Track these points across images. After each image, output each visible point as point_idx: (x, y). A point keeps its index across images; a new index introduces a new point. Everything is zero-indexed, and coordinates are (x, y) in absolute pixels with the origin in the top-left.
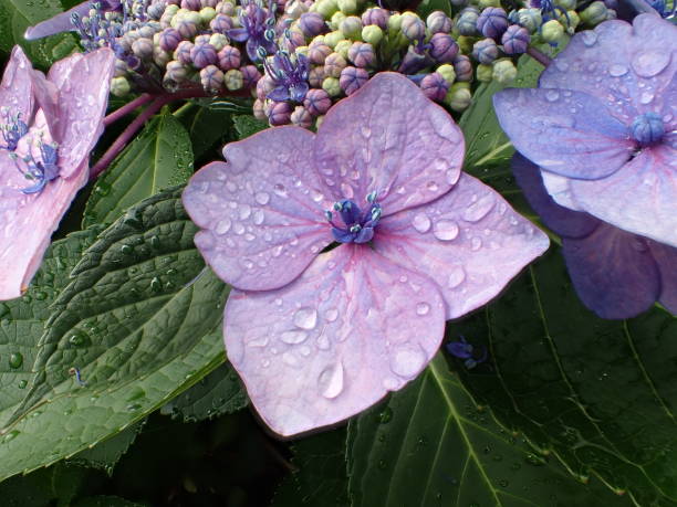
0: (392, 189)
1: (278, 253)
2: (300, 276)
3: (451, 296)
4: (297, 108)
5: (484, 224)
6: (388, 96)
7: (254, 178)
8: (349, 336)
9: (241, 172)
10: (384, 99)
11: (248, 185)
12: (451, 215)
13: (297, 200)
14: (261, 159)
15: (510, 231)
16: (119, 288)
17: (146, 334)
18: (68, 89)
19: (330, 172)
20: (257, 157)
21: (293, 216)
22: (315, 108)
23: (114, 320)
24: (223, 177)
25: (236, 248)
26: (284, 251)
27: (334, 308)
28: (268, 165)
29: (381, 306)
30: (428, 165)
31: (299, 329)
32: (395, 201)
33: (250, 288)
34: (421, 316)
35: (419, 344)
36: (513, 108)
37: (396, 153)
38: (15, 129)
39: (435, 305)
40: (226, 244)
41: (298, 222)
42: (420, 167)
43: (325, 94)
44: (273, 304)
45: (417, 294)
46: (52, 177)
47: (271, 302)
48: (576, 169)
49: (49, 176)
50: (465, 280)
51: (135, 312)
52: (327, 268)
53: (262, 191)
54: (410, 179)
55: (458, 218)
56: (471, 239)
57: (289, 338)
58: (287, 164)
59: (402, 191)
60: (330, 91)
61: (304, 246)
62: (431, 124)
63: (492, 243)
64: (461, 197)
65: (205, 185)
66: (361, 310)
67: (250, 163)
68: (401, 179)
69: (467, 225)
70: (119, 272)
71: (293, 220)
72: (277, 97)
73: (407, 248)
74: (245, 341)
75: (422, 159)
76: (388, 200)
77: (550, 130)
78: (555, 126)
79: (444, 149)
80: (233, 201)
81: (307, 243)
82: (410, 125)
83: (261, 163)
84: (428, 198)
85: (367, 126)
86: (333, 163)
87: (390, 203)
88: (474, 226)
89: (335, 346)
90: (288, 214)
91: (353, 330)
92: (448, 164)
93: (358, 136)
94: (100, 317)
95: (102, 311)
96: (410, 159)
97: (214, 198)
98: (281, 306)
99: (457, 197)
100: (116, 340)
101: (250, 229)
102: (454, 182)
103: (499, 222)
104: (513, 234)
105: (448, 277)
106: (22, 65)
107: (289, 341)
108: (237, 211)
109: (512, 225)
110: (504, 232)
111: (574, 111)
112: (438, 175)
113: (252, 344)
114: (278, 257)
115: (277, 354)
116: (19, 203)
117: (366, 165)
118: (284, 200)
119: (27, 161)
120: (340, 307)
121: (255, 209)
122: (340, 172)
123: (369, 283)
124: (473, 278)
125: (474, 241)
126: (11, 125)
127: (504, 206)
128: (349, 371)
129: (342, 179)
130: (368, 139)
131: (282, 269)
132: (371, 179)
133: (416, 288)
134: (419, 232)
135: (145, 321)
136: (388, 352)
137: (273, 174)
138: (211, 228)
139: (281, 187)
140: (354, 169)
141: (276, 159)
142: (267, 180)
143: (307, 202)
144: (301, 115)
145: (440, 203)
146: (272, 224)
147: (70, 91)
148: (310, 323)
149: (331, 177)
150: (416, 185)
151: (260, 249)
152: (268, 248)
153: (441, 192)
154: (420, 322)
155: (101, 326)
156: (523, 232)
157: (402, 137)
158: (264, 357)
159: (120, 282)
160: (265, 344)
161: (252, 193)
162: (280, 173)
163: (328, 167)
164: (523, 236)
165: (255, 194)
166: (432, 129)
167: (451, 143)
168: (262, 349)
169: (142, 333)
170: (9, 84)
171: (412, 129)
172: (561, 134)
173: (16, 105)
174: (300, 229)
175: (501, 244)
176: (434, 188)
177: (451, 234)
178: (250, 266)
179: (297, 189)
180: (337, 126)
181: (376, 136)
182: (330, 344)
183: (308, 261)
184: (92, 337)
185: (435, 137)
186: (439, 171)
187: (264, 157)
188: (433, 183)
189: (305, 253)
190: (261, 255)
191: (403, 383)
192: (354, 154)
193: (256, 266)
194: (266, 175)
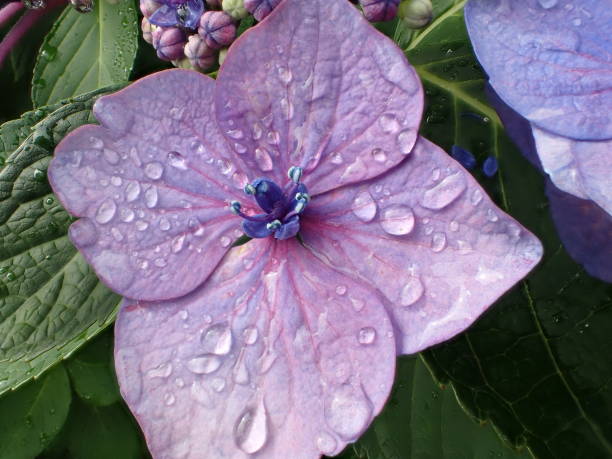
0: (323, 158)
1: (179, 247)
2: (209, 279)
3: (404, 317)
4: (190, 38)
5: (450, 214)
6: (313, 21)
7: (141, 143)
8: (272, 366)
9: (123, 136)
10: (307, 26)
11: (133, 153)
12: (403, 198)
13: (200, 172)
14: (148, 116)
15: (486, 229)
16: (34, 223)
17: (67, 279)
19: (239, 135)
20: (141, 112)
21: (195, 195)
22: (213, 40)
23: (32, 263)
24: (99, 145)
25: (124, 241)
26: (186, 245)
27: (253, 326)
28: (157, 124)
29: (312, 325)
30: (372, 123)
31: (210, 355)
32: (329, 173)
33: (146, 296)
34: (365, 345)
35: (362, 387)
36: (492, 22)
37: (328, 104)
39: (382, 332)
40: (111, 235)
41: (204, 203)
42: (360, 125)
43: (226, 18)
44: (176, 317)
45: (358, 313)
47: (173, 314)
48: (582, 123)
50: (423, 296)
51: (54, 250)
52: (242, 268)
53: (153, 162)
54: (348, 141)
55: (413, 202)
56: (432, 235)
57: (196, 365)
58: (181, 121)
59: (338, 160)
60: (233, 14)
61: (213, 236)
62: (375, 62)
63: (460, 243)
64: (418, 170)
65: (77, 156)
66: (286, 330)
67: (132, 122)
68: (335, 142)
69: (427, 213)
70: (34, 204)
71: (195, 200)
72: (164, 21)
73: (344, 244)
74: (144, 370)
75: (364, 113)
76: (320, 171)
77: (544, 57)
78: (552, 50)
79: (395, 99)
80: (116, 175)
81: (216, 233)
82: (345, 64)
83: (147, 121)
84: (373, 172)
85: (286, 68)
86: (242, 121)
87: (321, 177)
88: (436, 216)
89: (255, 379)
90: (188, 192)
91: (278, 357)
92: (400, 123)
93: (275, 81)
94: (17, 259)
95: (18, 251)
96: (348, 113)
97: (90, 173)
98: (186, 321)
99: (411, 172)
100: (35, 287)
101: (142, 215)
102: (407, 151)
103: (471, 214)
104: (490, 233)
105: (400, 289)
107: (198, 370)
108: (123, 189)
109: (489, 222)
110: (478, 227)
111: (578, 22)
112: (387, 138)
113: (153, 374)
114: (179, 253)
115: (183, 387)
117: (287, 123)
118: (182, 173)
120: (260, 323)
121: (146, 186)
122: (253, 133)
123: (296, 293)
124: (434, 295)
125: (436, 237)
127: (478, 194)
128: (273, 417)
129: (255, 143)
130: (288, 86)
131: (185, 268)
132: (296, 143)
133: (357, 305)
134: (361, 220)
135: (65, 262)
136: (321, 393)
137: (164, 136)
138: (91, 214)
139: (177, 155)
140: (271, 128)
141: (168, 116)
142: (158, 144)
143: (212, 174)
144: (197, 49)
145: (390, 179)
146: (170, 205)
148: (223, 347)
149: (239, 141)
150: (357, 151)
151: (155, 241)
152: (165, 240)
153: (390, 164)
154: (363, 354)
155: (17, 271)
156: (506, 231)
157: (336, 80)
158: (167, 391)
159: (36, 216)
160: (168, 374)
161: (139, 164)
162: (173, 134)
163: (235, 128)
164: (504, 237)
165: (143, 166)
166: (378, 70)
167: (404, 91)
168: (165, 380)
169: (63, 277)
171: (349, 68)
172: (561, 61)
174: (205, 213)
175: (473, 244)
176: (381, 158)
177: (405, 226)
178: (145, 265)
179: (199, 156)
180: (244, 68)
181: (299, 80)
182: (249, 375)
183: (218, 257)
184: (9, 285)
185: (382, 81)
186: (388, 133)
187: (151, 113)
188: (379, 150)
189: (214, 245)
190: (158, 249)
191: (341, 446)
192: (270, 107)
193: (152, 266)
194: (156, 138)
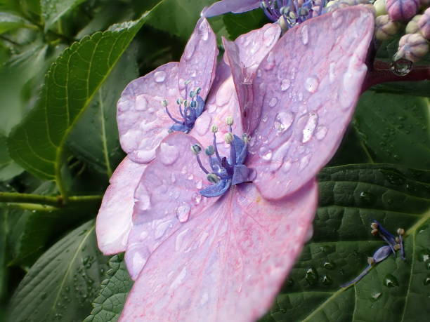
18: (268, 67)
38: (193, 105)
46: (241, 181)
49: (237, 179)
106: (205, 37)
116: (194, 200)
119: (209, 154)
126: (189, 101)
147: (271, 70)
170: (189, 56)
173: (194, 78)
